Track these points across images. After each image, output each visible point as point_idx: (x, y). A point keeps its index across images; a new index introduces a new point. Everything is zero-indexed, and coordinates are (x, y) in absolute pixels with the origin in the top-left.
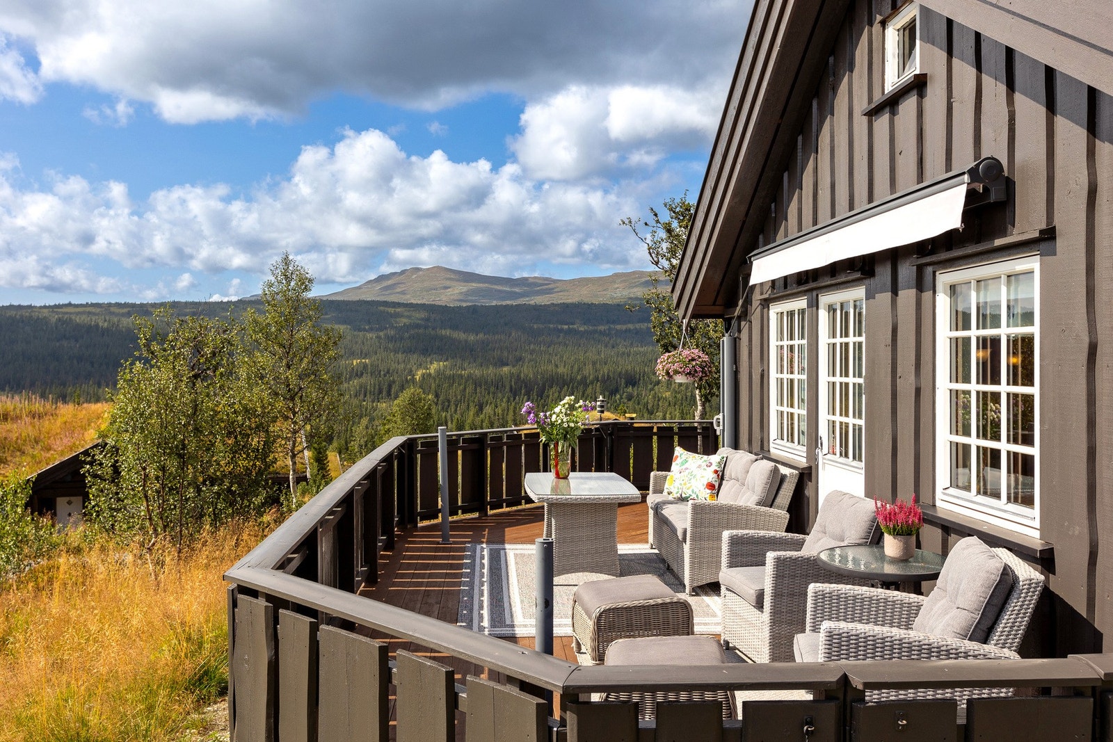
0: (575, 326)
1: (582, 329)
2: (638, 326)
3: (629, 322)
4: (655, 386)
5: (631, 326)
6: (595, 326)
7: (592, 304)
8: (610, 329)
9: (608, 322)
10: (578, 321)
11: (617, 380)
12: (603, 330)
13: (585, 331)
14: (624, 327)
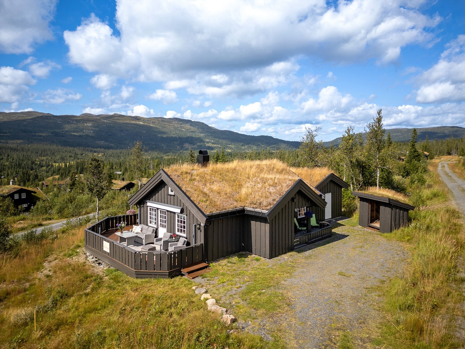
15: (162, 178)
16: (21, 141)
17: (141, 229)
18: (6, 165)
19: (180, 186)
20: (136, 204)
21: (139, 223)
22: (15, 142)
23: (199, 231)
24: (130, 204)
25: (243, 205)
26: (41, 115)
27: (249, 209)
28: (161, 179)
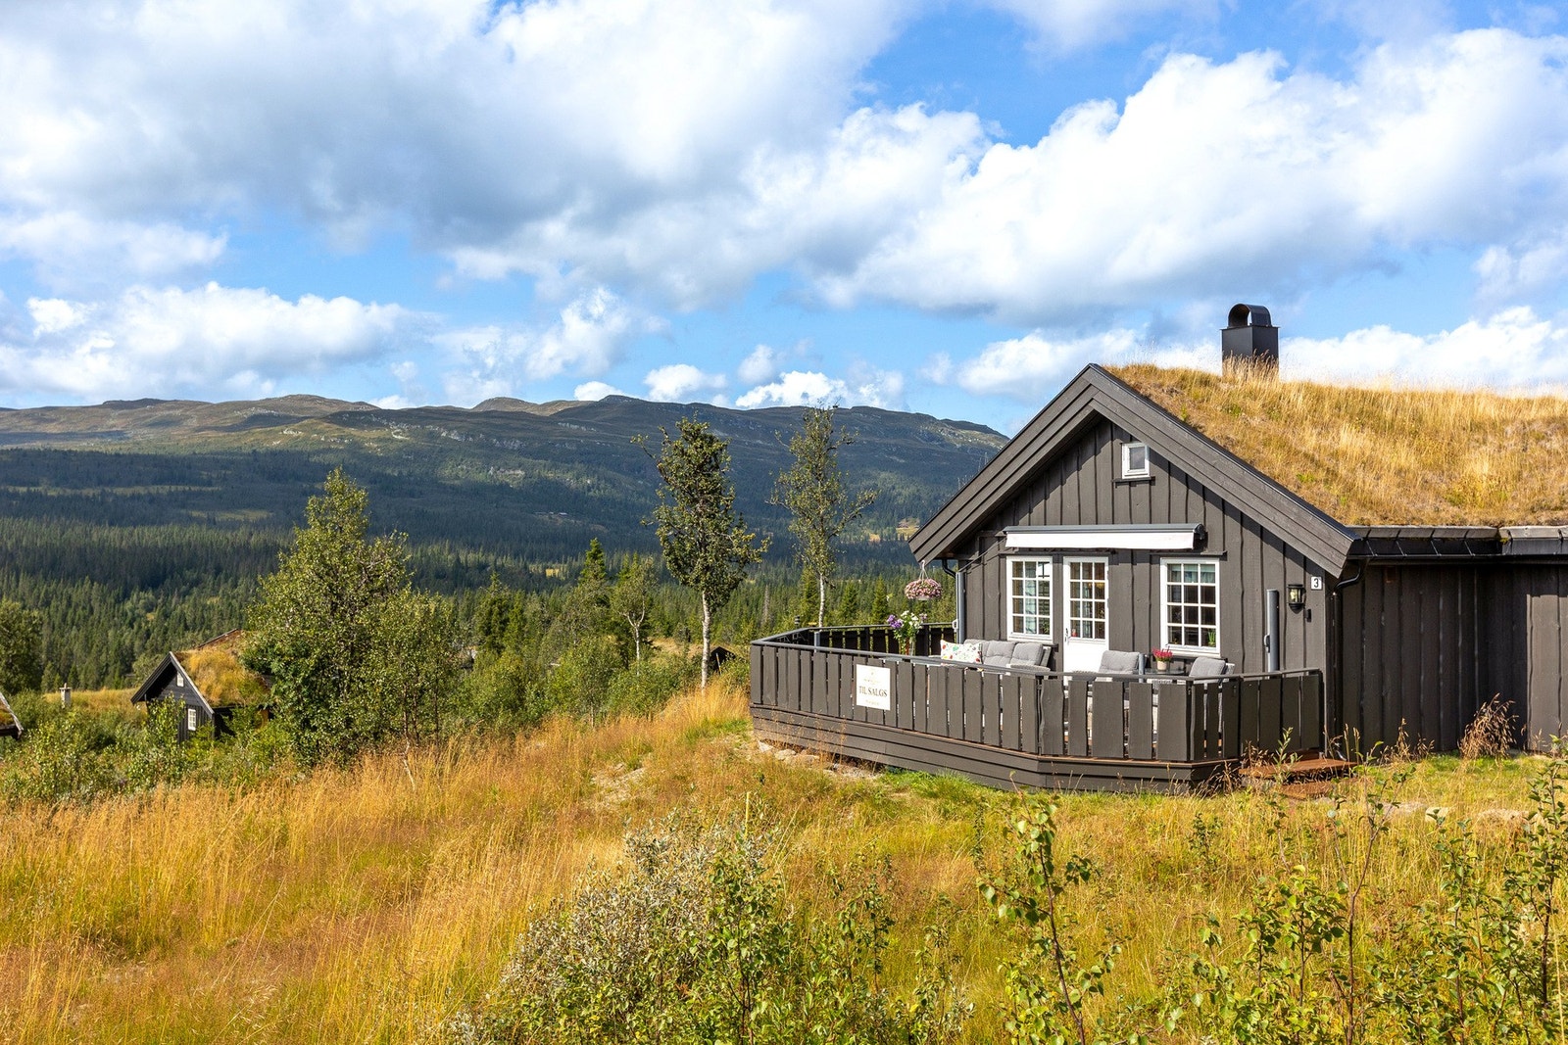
0: (40, 488)
1: (52, 493)
2: (153, 489)
3: (138, 483)
4: (191, 587)
5: (141, 490)
6: (77, 488)
7: (70, 451)
8: (103, 494)
9: (100, 482)
10: (45, 480)
11: (126, 579)
12: (91, 495)
13: (60, 498)
14: (129, 491)
15: (1094, 406)
16: (262, 514)
17: (977, 656)
18: (212, 607)
19: (1193, 422)
20: (943, 558)
21: (959, 635)
22: (240, 517)
23: (1295, 621)
24: (918, 557)
25: (1493, 518)
26: (335, 410)
27: (1526, 531)
28: (1087, 412)
